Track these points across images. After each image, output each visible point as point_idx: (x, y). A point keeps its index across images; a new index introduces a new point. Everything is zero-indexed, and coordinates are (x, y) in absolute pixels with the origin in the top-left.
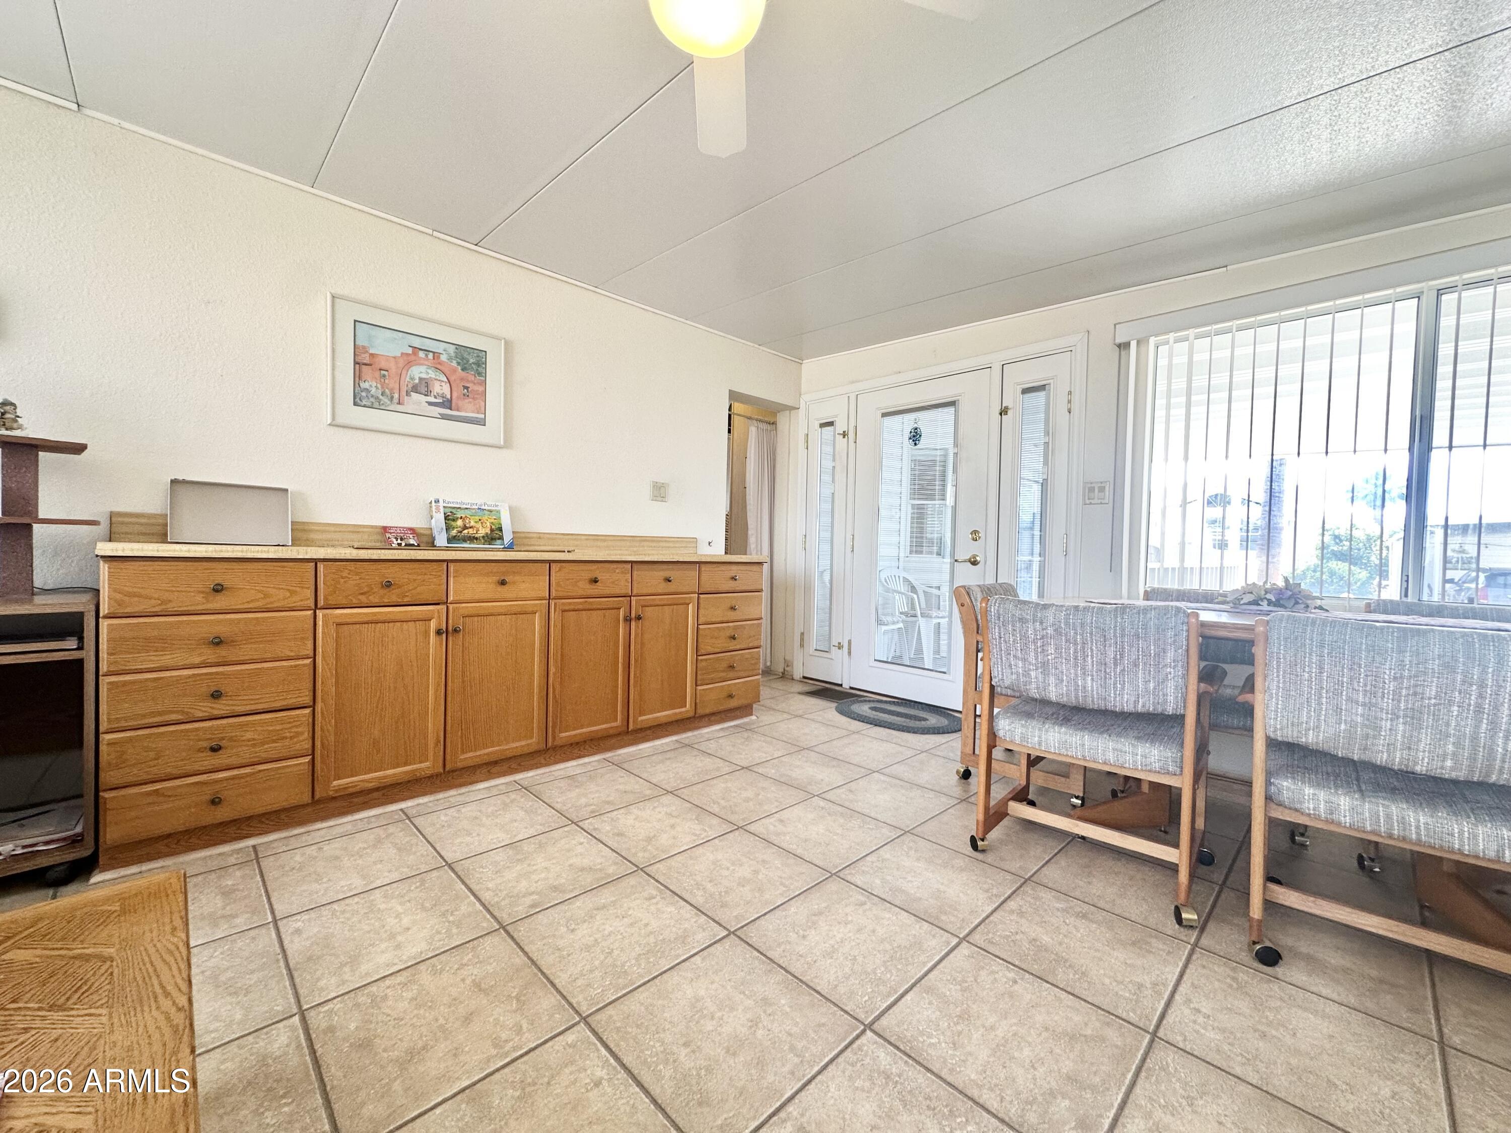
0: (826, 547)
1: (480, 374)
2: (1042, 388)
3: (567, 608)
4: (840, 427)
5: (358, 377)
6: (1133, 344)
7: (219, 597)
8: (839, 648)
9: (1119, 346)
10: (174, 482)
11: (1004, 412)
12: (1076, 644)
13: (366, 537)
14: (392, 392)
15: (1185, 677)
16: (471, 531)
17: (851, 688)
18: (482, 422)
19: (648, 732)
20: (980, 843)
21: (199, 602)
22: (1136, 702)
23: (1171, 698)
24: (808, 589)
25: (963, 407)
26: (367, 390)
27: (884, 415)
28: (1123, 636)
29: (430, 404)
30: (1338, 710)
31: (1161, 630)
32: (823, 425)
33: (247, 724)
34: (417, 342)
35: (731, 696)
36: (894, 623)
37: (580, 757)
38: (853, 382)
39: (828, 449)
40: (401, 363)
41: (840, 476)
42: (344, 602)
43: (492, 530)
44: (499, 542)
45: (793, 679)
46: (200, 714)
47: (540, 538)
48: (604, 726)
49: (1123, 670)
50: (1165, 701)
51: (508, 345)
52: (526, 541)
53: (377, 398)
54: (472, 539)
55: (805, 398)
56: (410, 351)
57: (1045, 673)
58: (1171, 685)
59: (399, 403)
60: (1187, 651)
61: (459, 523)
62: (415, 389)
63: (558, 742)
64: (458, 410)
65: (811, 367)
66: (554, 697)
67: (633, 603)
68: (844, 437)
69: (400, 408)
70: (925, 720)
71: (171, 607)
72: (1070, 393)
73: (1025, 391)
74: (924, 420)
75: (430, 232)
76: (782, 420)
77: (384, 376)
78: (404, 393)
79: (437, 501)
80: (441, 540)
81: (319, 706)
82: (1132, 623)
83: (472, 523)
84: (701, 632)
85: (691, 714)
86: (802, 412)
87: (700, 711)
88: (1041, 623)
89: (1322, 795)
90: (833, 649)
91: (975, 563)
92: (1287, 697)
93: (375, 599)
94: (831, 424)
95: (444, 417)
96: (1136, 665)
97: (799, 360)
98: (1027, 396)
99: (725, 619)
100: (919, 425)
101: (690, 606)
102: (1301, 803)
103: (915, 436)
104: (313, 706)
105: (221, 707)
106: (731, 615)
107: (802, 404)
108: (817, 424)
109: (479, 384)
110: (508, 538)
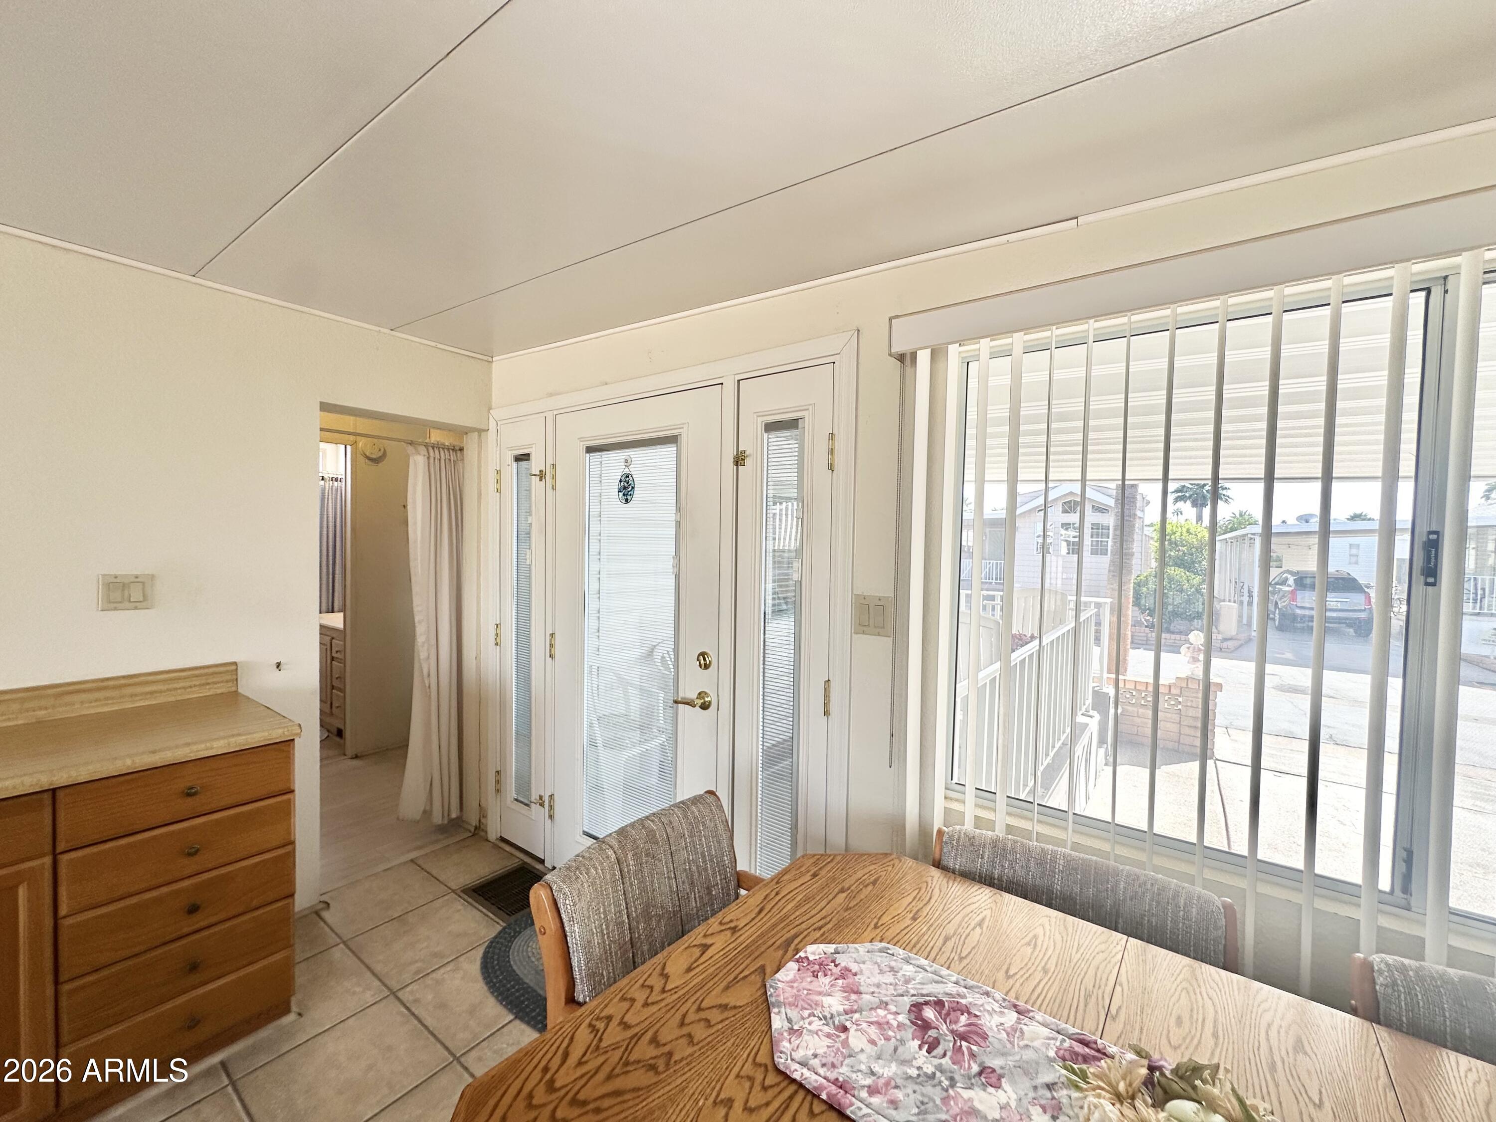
2: (794, 424)
4: (536, 465)
6: (924, 357)
8: (540, 804)
9: (901, 358)
11: (739, 460)
24: (503, 705)
25: (686, 446)
27: (590, 450)
32: (517, 459)
38: (551, 395)
39: (524, 495)
41: (537, 540)
45: (486, 840)
55: (494, 414)
65: (502, 368)
68: (541, 480)
72: (832, 436)
73: (771, 427)
74: (638, 463)
76: (471, 444)
84: (68, 933)
86: (491, 435)
90: (533, 805)
91: (705, 707)
94: (527, 457)
97: (487, 356)
98: (773, 435)
99: (160, 880)
100: (633, 470)
103: (626, 488)
106: (192, 864)
107: (492, 425)
108: (509, 459)
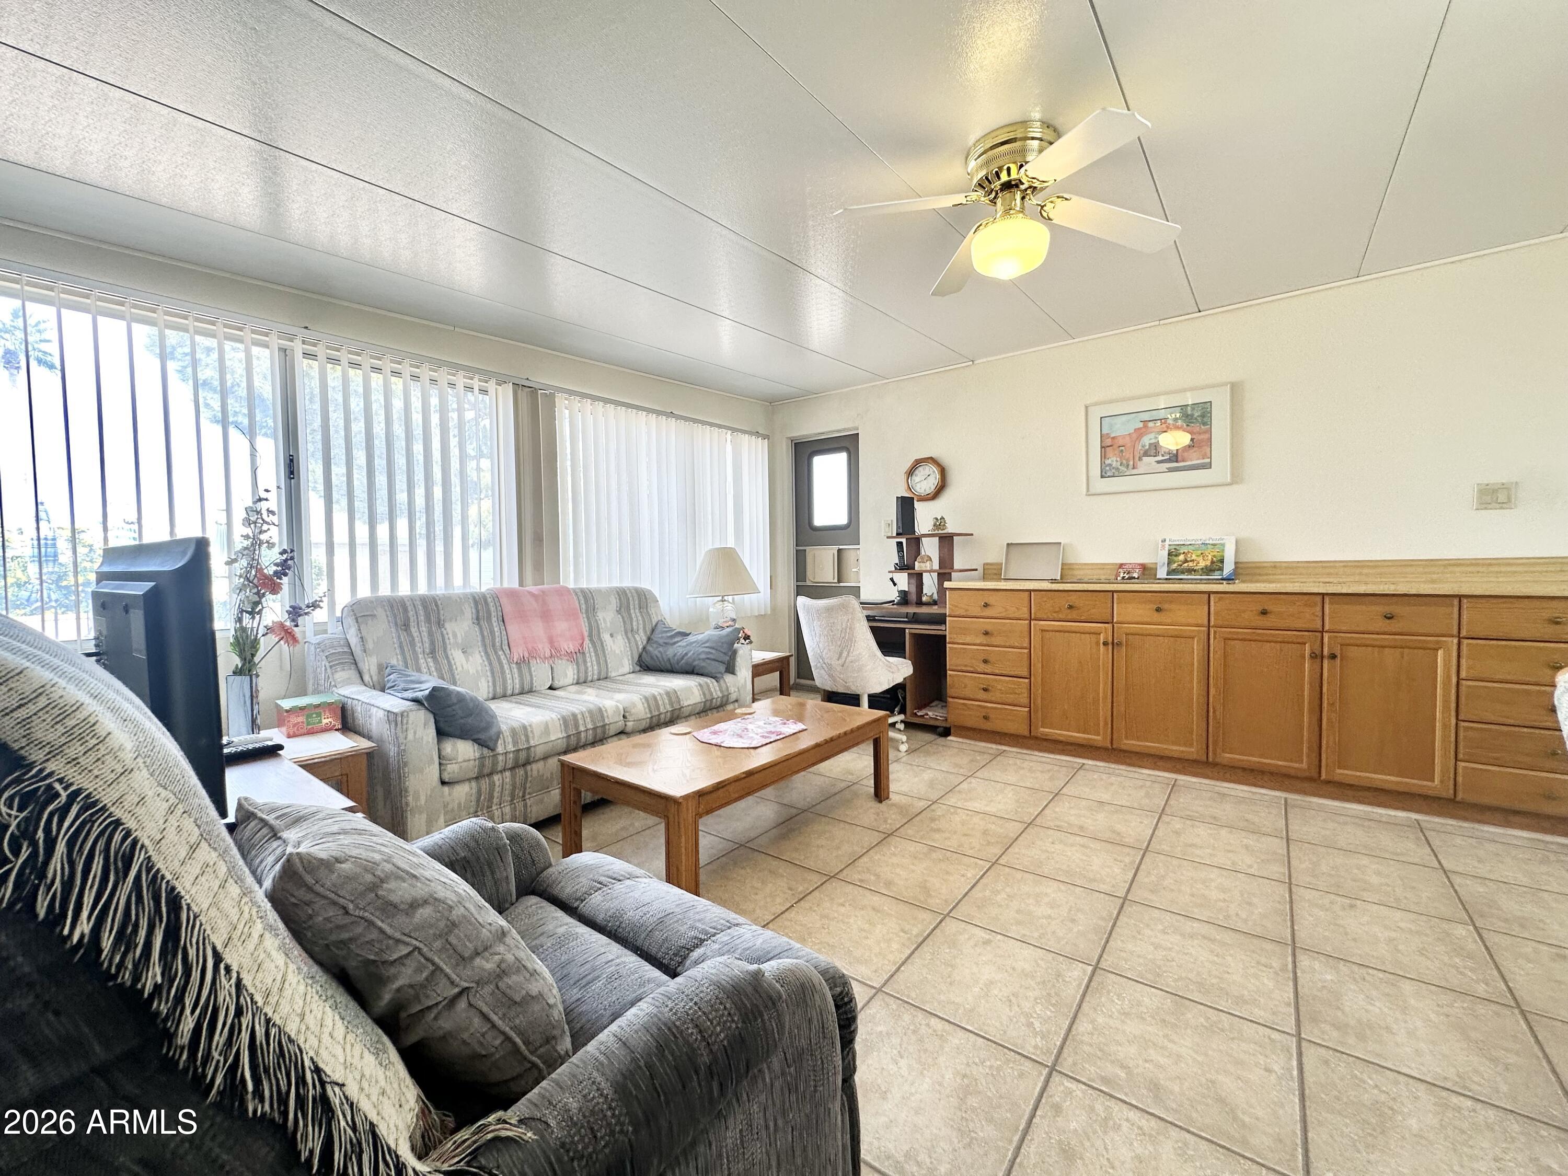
1: (1204, 424)
3: (1229, 636)
5: (1104, 456)
7: (987, 609)
10: (1008, 544)
13: (1108, 572)
14: (1128, 460)
16: (1191, 564)
18: (1208, 466)
21: (976, 611)
26: (1110, 465)
29: (1159, 462)
33: (999, 680)
34: (1146, 417)
35: (1553, 796)
37: (1255, 785)
40: (1135, 437)
42: (1045, 617)
43: (1212, 562)
44: (1217, 573)
46: (980, 670)
47: (1275, 567)
51: (1233, 387)
52: (1258, 571)
53: (1118, 469)
54: (1190, 571)
56: (1141, 425)
59: (1134, 468)
61: (1182, 557)
62: (1146, 454)
64: (1183, 461)
66: (1215, 717)
67: (1326, 640)
69: (1135, 472)
71: (969, 613)
75: (1157, 322)
77: (1122, 451)
78: (1137, 459)
79: (1164, 541)
80: (1162, 573)
81: (1033, 679)
83: (1194, 557)
84: (1463, 689)
85: (1446, 794)
93: (1061, 616)
95: (1171, 470)
101: (1440, 652)
104: (1030, 678)
105: (988, 669)
109: (1205, 432)
110: (1228, 568)
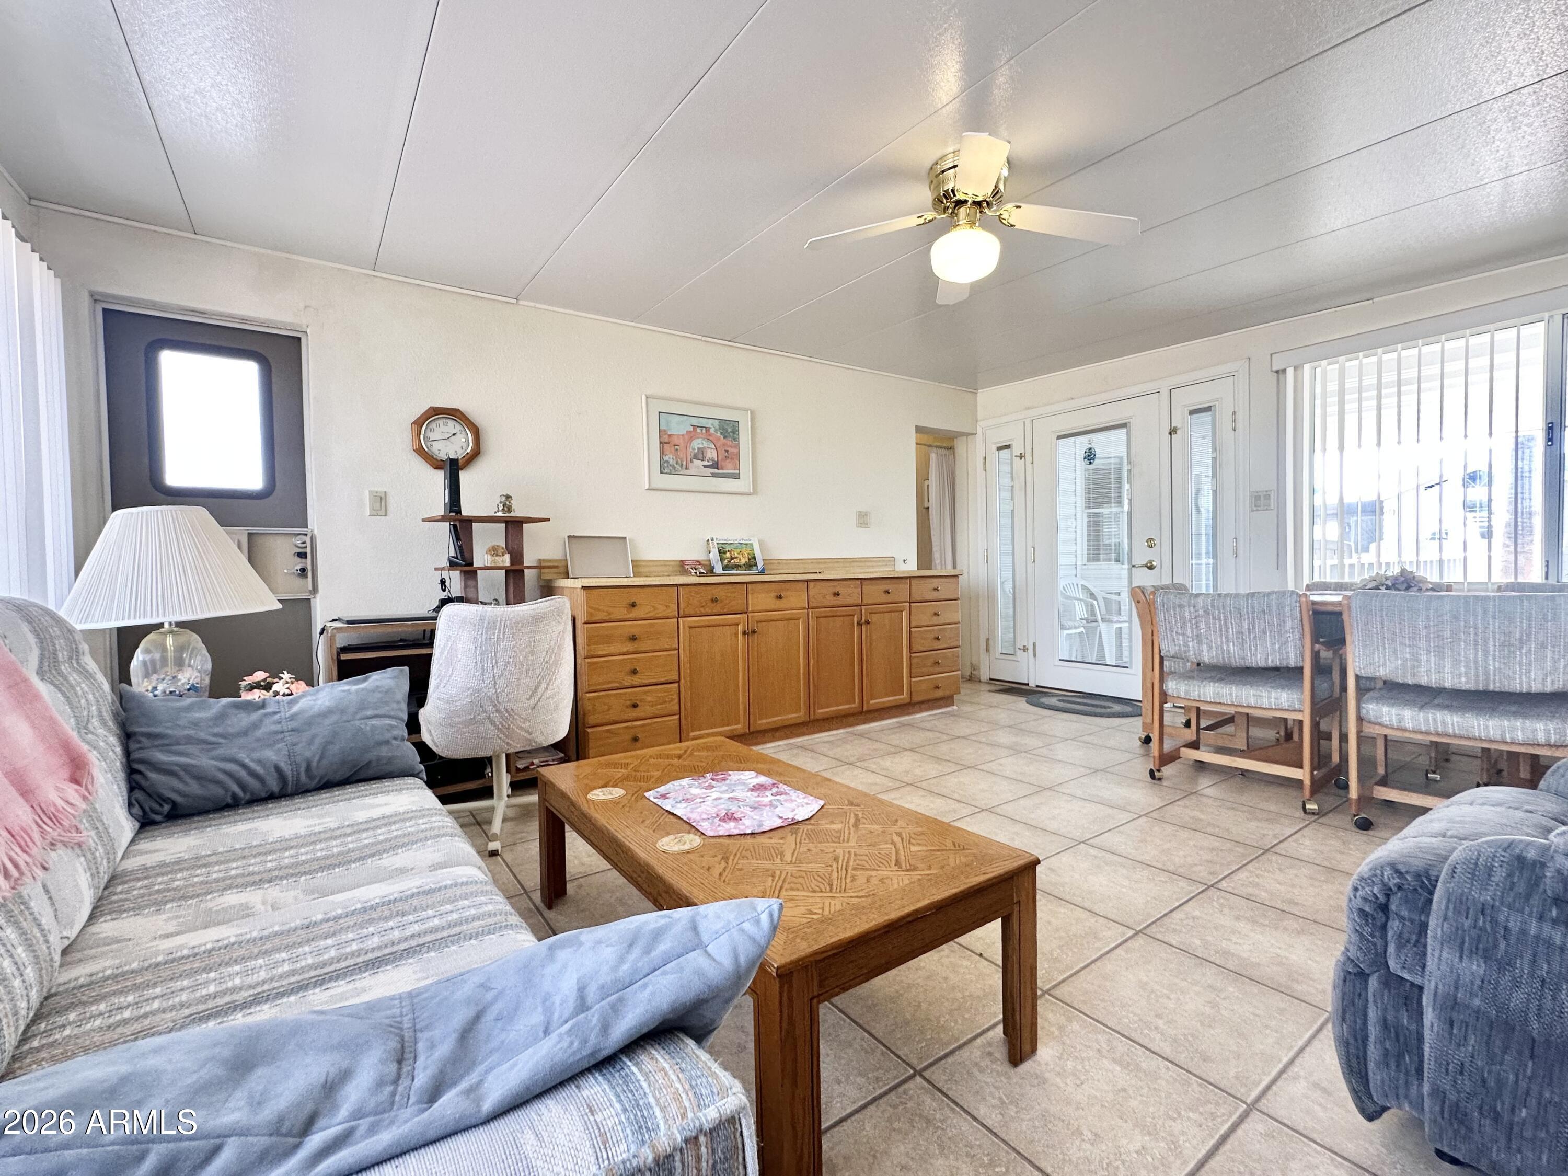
0: (1009, 560)
1: (735, 439)
2: (1208, 409)
3: (819, 615)
4: (1017, 449)
5: (662, 453)
6: (1290, 372)
7: (634, 610)
8: (1024, 651)
9: (1277, 372)
10: (570, 537)
11: (1173, 431)
12: (1220, 620)
13: (671, 568)
14: (682, 461)
15: (1302, 638)
16: (736, 560)
17: (1038, 686)
18: (737, 476)
19: (876, 714)
20: (1156, 774)
21: (624, 613)
22: (1267, 659)
23: (1292, 655)
24: (991, 597)
25: (1134, 428)
26: (668, 462)
27: (1059, 437)
28: (1253, 613)
29: (705, 466)
30: (1395, 652)
31: (1280, 607)
32: (999, 449)
33: (648, 691)
34: (695, 421)
35: (937, 687)
36: (1076, 628)
37: (829, 730)
38: (1028, 408)
39: (1006, 468)
40: (687, 438)
41: (1019, 496)
42: (692, 613)
43: (749, 559)
44: (754, 568)
45: (980, 681)
46: (626, 684)
48: (847, 706)
49: (1255, 637)
50: (1288, 658)
51: (753, 414)
52: (772, 567)
53: (674, 467)
54: (737, 567)
55: (980, 424)
56: (691, 429)
57: (1200, 643)
58: (1291, 645)
59: (686, 469)
60: (1302, 621)
61: (728, 555)
62: (696, 457)
63: (818, 717)
64: (722, 469)
65: (985, 396)
66: (814, 682)
67: (863, 611)
68: (1021, 459)
69: (687, 472)
70: (1109, 707)
71: (613, 617)
72: (1234, 413)
73: (1192, 412)
74: (1099, 442)
75: (700, 337)
76: (960, 444)
77: (677, 450)
78: (689, 461)
79: (712, 540)
80: (718, 569)
81: (682, 681)
82: (1259, 603)
83: (736, 555)
84: (913, 634)
85: (908, 701)
86: (979, 437)
87: (916, 698)
88: (1194, 607)
89: (1394, 711)
90: (1018, 651)
91: (1151, 568)
92: (1365, 646)
93: (708, 611)
94: (1008, 447)
95: (714, 475)
96: (1265, 633)
97: (974, 390)
98: (1195, 416)
99: (931, 623)
100: (1093, 445)
101: (904, 613)
102: (1381, 718)
103: (1090, 456)
104: (679, 682)
105: (636, 680)
106: (935, 620)
107: (979, 430)
108: (994, 448)
109: (735, 447)
110: (760, 565)
